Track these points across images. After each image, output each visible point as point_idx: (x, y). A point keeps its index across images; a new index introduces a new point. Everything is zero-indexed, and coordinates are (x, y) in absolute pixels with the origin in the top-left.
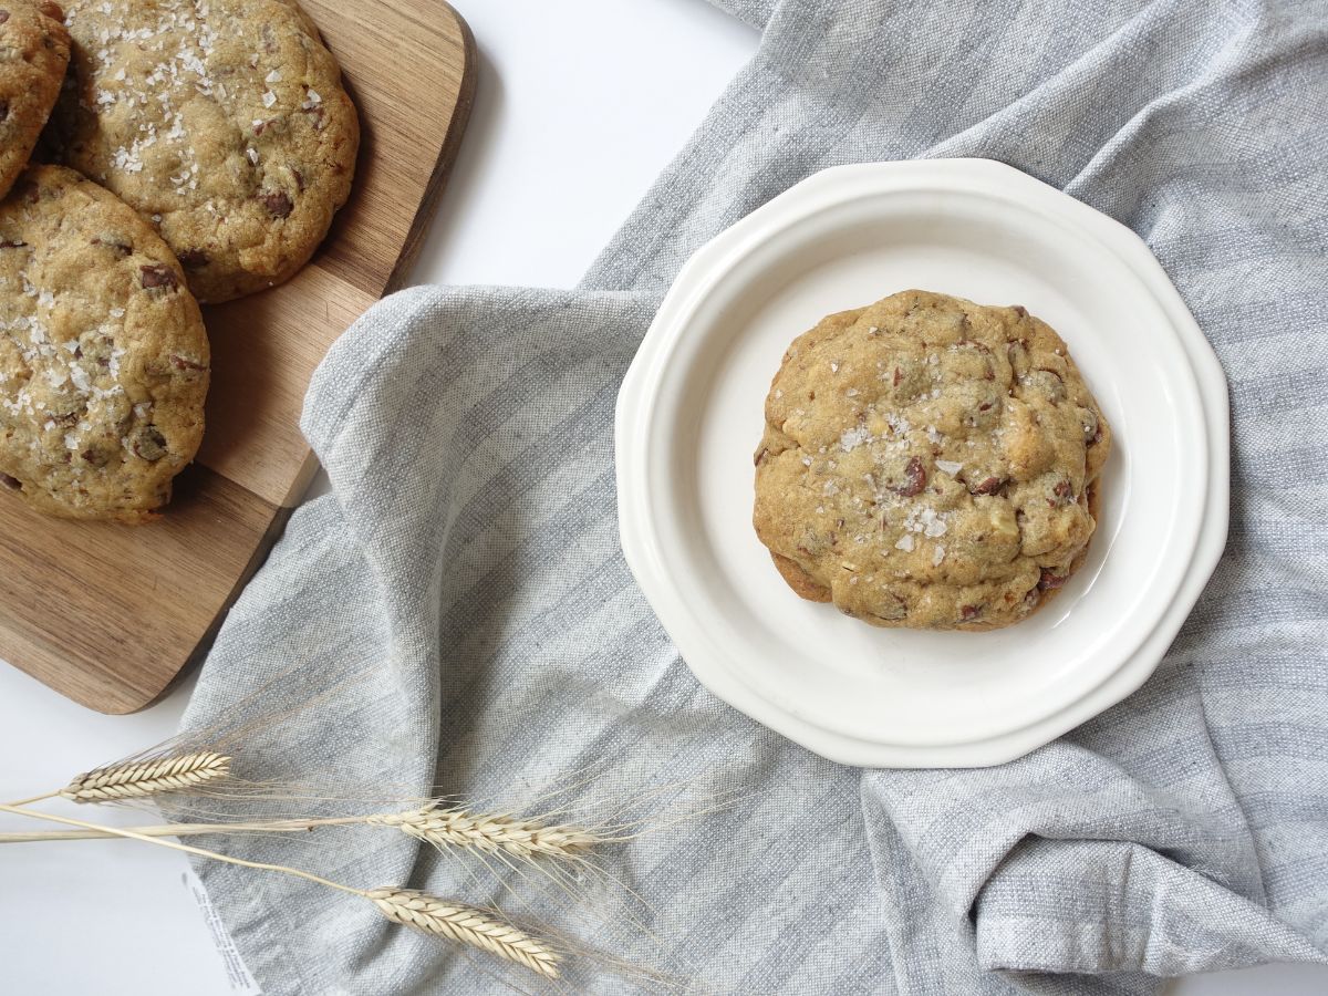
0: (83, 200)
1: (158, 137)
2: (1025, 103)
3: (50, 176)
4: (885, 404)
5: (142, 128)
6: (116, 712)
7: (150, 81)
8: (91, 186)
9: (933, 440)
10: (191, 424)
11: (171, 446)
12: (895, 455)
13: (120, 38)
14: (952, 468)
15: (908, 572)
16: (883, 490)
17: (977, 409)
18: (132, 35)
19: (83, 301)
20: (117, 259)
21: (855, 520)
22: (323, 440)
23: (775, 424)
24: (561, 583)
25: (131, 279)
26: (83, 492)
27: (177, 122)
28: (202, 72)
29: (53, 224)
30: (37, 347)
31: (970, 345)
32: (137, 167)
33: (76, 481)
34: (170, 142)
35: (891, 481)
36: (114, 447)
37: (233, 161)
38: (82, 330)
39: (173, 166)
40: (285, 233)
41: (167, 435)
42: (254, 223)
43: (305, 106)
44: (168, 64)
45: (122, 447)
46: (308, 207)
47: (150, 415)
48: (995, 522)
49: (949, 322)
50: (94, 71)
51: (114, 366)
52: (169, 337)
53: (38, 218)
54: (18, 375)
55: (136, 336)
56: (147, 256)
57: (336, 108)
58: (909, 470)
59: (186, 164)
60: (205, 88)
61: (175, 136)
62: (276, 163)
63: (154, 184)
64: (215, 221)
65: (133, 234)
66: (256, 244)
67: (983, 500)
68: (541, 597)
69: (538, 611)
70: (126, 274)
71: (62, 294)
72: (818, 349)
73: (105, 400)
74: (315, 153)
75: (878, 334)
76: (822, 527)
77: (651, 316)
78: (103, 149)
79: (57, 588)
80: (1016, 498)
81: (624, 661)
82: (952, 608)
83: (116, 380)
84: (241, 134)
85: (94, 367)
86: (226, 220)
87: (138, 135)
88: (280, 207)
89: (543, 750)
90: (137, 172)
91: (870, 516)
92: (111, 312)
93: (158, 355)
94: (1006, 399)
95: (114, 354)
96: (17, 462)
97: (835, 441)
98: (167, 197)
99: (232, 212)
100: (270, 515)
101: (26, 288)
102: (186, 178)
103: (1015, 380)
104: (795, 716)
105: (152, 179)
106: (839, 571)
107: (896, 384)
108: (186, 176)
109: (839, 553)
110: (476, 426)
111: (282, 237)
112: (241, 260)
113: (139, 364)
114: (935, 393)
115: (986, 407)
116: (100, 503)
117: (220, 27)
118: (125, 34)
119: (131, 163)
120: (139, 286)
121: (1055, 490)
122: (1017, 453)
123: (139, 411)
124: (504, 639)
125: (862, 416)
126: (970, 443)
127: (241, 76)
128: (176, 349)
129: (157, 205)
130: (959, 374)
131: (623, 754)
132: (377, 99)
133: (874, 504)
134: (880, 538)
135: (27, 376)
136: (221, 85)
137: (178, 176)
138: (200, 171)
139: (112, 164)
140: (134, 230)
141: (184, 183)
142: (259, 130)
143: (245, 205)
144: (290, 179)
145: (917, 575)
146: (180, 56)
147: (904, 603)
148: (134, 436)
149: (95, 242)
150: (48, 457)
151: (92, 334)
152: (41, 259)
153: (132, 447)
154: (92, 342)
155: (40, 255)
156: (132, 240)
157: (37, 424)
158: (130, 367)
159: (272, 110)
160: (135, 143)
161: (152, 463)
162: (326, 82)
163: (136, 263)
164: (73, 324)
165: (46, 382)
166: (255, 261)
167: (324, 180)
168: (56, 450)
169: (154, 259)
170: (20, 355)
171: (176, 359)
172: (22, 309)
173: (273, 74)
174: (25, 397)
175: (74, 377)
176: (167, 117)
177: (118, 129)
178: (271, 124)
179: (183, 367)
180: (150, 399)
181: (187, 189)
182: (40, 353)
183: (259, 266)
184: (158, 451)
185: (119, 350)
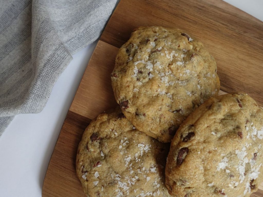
0: (154, 130)
1: (134, 157)
3: (164, 139)
5: (139, 160)
7: (137, 177)
8: (154, 137)
10: (118, 58)
11: (124, 50)
13: (153, 192)
18: (148, 194)
19: (148, 93)
20: (137, 109)
25: (132, 103)
26: (155, 32)
27: (127, 163)
28: (119, 183)
29: (162, 120)
30: (166, 75)
32: (139, 145)
33: (157, 35)
34: (130, 156)
36: (140, 46)
37: (107, 151)
38: (148, 82)
39: (128, 147)
40: (94, 128)
41: (125, 53)
42: (102, 130)
43: (86, 174)
45: (138, 46)
46: (86, 138)
47: (128, 58)
51: (136, 70)
52: (119, 84)
53: (168, 122)
54: (172, 64)
55: (128, 82)
57: (79, 172)
59: (124, 148)
60: (119, 177)
61: (128, 158)
62: (94, 152)
63: (134, 140)
64: (115, 129)
65: (135, 120)
66: (102, 123)
70: (134, 104)
71: (156, 94)
73: (141, 60)
74: (84, 157)
78: (153, 151)
83: (136, 66)
84: (106, 161)
85: (144, 70)
86: (111, 130)
87: (141, 157)
88: (94, 137)
90: (140, 143)
92: (138, 90)
93: (122, 77)
95: (136, 75)
96: (176, 39)
98: (130, 136)
99: (109, 133)
101: (171, 96)
102: (124, 143)
105: (134, 141)
108: (124, 144)
111: (94, 126)
112: (107, 117)
113: (127, 73)
116: (150, 29)
118: (151, 193)
119: (143, 146)
120: (129, 101)
123: (131, 58)
127: (106, 182)
128: (117, 80)
129: (133, 132)
136: (113, 178)
137: (127, 144)
138: (119, 146)
139: (150, 146)
140: (135, 122)
141: (125, 141)
142: (98, 163)
143: (105, 136)
144: (90, 147)
146: (128, 188)
148: (133, 50)
149: (144, 115)
150: (165, 40)
151: (144, 81)
152: (164, 106)
153: (135, 46)
154: (144, 78)
155: (165, 108)
156: (136, 118)
157: (165, 49)
158: (130, 71)
159: (95, 171)
160: (142, 154)
161: (130, 43)
162: (82, 183)
163: (131, 109)
164: (151, 84)
165: (162, 64)
166: (102, 117)
167: (82, 147)
168: (159, 41)
169: (129, 112)
170: (172, 72)
171: (116, 77)
172: (171, 88)
173: (96, 184)
174: (169, 57)
175: (152, 66)
176: (131, 165)
177: (147, 158)
178: (94, 166)
179: (114, 74)
180: (127, 63)
181: (123, 139)
182: (165, 73)
183: (102, 116)
184: (128, 48)
185: (134, 77)
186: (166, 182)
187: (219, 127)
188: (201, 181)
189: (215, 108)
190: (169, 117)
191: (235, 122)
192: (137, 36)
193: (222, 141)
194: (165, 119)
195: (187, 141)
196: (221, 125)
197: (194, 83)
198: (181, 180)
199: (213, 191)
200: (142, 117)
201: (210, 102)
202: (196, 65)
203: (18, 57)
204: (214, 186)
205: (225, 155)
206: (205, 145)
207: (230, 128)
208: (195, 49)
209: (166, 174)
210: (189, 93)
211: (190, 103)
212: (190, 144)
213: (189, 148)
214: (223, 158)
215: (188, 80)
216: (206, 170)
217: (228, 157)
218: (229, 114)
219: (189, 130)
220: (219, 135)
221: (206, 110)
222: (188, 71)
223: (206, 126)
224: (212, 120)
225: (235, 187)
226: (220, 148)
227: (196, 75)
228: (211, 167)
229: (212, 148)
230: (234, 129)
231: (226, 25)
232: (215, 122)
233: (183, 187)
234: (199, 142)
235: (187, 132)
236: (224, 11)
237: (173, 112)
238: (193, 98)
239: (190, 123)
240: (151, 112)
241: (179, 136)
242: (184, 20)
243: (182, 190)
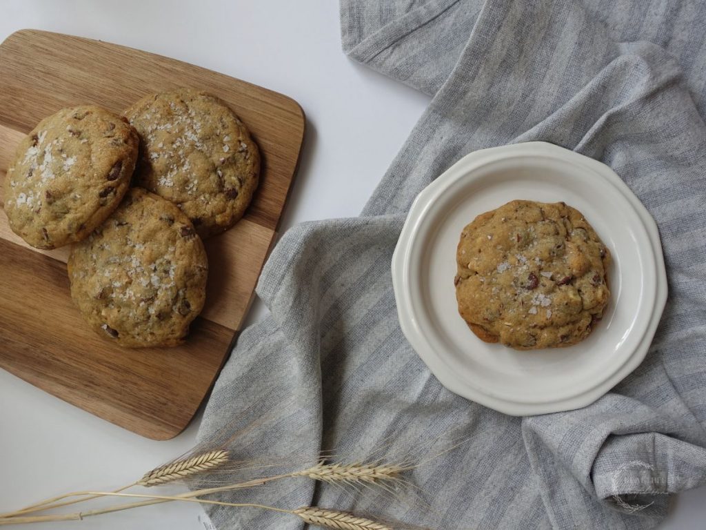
0: (151, 201)
1: (178, 170)
2: (554, 116)
3: (138, 192)
4: (515, 250)
5: (172, 167)
6: (165, 439)
7: (174, 146)
8: (152, 195)
9: (539, 264)
10: (201, 296)
11: (193, 307)
12: (522, 272)
13: (157, 128)
14: (549, 275)
15: (535, 323)
16: (520, 288)
17: (555, 248)
18: (162, 127)
19: (156, 246)
20: (170, 226)
21: (508, 303)
22: (270, 295)
23: (463, 265)
24: (367, 351)
25: (177, 234)
26: (152, 334)
27: (187, 163)
28: (196, 140)
29: (140, 213)
30: (135, 269)
31: (547, 221)
32: (171, 184)
33: (149, 329)
34: (184, 172)
35: (522, 284)
36: (169, 310)
37: (213, 177)
38: (157, 259)
39: (186, 182)
40: (235, 206)
41: (191, 303)
42: (222, 203)
43: (240, 149)
44: (181, 138)
45: (172, 310)
46: (244, 193)
47: (185, 294)
48: (571, 296)
49: (536, 212)
50: (146, 144)
51: (172, 274)
52: (194, 258)
53: (133, 211)
54: (126, 283)
55: (181, 259)
56: (180, 222)
57: (252, 150)
58: (530, 278)
59: (191, 180)
60: (197, 147)
61: (186, 168)
62: (230, 176)
63: (179, 191)
64: (204, 204)
65: (174, 214)
66: (223, 212)
67: (564, 287)
68: (358, 358)
69: (359, 365)
70: (175, 232)
71: (146, 244)
72: (479, 230)
73: (166, 289)
74: (245, 169)
75: (505, 221)
76: (494, 308)
77: (402, 224)
78: (154, 178)
79: (132, 383)
80: (577, 284)
81: (404, 382)
82: (556, 337)
83: (172, 279)
84: (215, 165)
85: (162, 275)
86: (210, 203)
87: (170, 170)
88: (232, 194)
89: (367, 431)
90: (171, 187)
91: (515, 300)
92: (169, 249)
93: (190, 266)
94: (566, 242)
95: (172, 268)
96: (123, 323)
97: (495, 269)
98: (184, 196)
99: (212, 200)
100: (231, 335)
101: (129, 243)
102: (191, 187)
103: (568, 235)
104: (491, 396)
105: (178, 189)
106: (504, 327)
107: (518, 241)
108: (191, 185)
109: (503, 319)
110: (326, 282)
111: (233, 208)
112: (217, 220)
113: (183, 271)
114: (535, 243)
115: (559, 247)
116: (159, 338)
117: (201, 120)
118: (159, 128)
119: (167, 183)
120: (180, 236)
121: (593, 279)
122: (575, 265)
123: (181, 293)
124: (345, 379)
125: (505, 257)
126: (554, 263)
127: (213, 140)
128: (197, 263)
129: (180, 200)
130: (544, 234)
131: (405, 428)
132: (266, 142)
133: (516, 295)
134: (521, 310)
135: (130, 283)
136: (205, 145)
137: (188, 186)
138: (198, 183)
139: (158, 184)
140: (174, 212)
141: (190, 189)
142: (223, 162)
143: (218, 196)
144: (237, 182)
145: (541, 324)
146: (186, 134)
147: (535, 337)
148: (179, 305)
149: (161, 219)
150: (138, 319)
151: (161, 260)
152: (137, 229)
153: (177, 310)
154: (161, 263)
155: (136, 227)
156: (174, 216)
157: (135, 304)
158: (179, 273)
159: (228, 153)
160: (169, 174)
161: (184, 316)
162: (248, 138)
163: (177, 226)
164: (153, 256)
165: (139, 284)
166: (223, 219)
167: (250, 181)
168: (143, 315)
169: (183, 223)
170: (127, 273)
171: (198, 267)
172: (128, 252)
173: (226, 138)
174: (130, 292)
175: (152, 280)
176: (182, 161)
177: (161, 169)
178: (228, 159)
179: (201, 270)
180: (186, 286)
181: (193, 192)
182: (136, 271)
183: (224, 222)
184: (187, 310)
185: (174, 266)
186: (137, 143)
187: (71, 204)
188: (94, 144)
189: (75, 226)
190: (131, 216)
191: (53, 210)
192: (176, 328)
193: (69, 188)
194: (135, 214)
195: (109, 187)
196: (69, 207)
197: (100, 260)
198: (117, 145)
199: (83, 134)
200: (164, 216)
201: (81, 235)
202: (97, 283)
203: (355, 307)
204: (81, 139)
205: (67, 173)
206: (89, 183)
207: (59, 203)
208: (99, 312)
209: (136, 152)
210: (106, 247)
211: (105, 234)
212: (105, 184)
213: (106, 180)
214: (69, 170)
215: (108, 263)
216: (89, 157)
217: (64, 170)
218: (60, 219)
219: (106, 200)
220: (72, 195)
221: (86, 225)
222: (107, 274)
223: (86, 205)
224: (79, 212)
225: (57, 138)
226: (72, 180)
227: (98, 271)
228: (82, 160)
229: (81, 181)
230: (55, 201)
231: (54, 359)
232: (76, 209)
233: (116, 137)
234: (95, 186)
235: (108, 197)
236: (56, 379)
237: (127, 223)
238: (101, 242)
239: (104, 209)
240: (153, 222)
241: (118, 194)
242: (115, 365)
243: (118, 134)
